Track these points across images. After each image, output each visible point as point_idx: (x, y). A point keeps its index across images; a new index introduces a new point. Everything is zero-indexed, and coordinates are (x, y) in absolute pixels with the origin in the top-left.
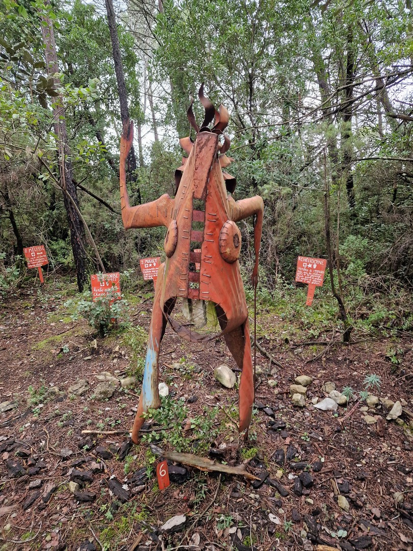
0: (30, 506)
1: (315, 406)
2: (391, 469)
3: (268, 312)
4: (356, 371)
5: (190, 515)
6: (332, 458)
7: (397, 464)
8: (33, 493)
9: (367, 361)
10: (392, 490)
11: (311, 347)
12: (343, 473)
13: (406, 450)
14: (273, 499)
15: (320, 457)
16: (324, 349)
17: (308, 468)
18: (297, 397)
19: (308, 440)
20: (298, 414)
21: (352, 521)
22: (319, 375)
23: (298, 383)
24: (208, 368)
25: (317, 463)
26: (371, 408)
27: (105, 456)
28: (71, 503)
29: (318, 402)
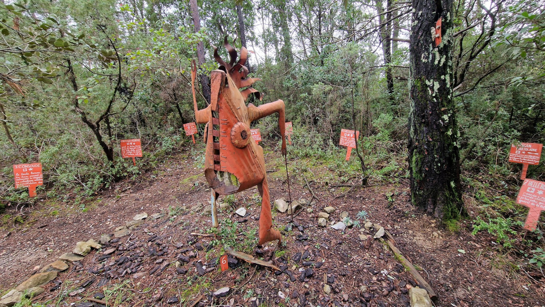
0: (153, 273)
1: (332, 226)
2: (365, 270)
3: (321, 164)
4: (365, 205)
5: (233, 287)
6: (330, 260)
7: (370, 267)
8: (157, 265)
9: (373, 199)
10: (360, 284)
11: (341, 188)
12: (333, 271)
13: (380, 259)
14: (285, 282)
15: (322, 259)
16: (349, 189)
17: (312, 266)
18: (321, 220)
19: (319, 248)
20: (319, 231)
21: (328, 301)
22: (340, 207)
23: (325, 211)
24: (273, 200)
25: (319, 263)
26: (367, 230)
27: (199, 249)
28: (174, 273)
29: (335, 223)
